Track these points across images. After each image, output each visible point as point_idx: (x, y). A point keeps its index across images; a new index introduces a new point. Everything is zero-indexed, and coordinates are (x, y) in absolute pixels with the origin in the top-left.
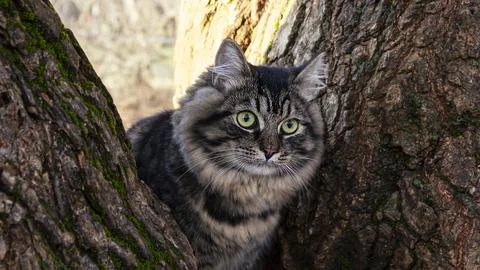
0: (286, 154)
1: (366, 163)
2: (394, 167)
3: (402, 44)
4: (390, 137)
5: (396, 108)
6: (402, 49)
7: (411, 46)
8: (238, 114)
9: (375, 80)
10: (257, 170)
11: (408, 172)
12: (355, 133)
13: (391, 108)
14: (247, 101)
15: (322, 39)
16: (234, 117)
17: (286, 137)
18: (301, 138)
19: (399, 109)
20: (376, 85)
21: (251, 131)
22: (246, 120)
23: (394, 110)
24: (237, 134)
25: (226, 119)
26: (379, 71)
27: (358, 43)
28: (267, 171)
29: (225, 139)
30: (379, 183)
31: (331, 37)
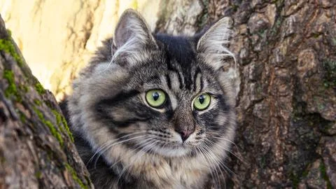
0: (202, 132)
1: (281, 135)
2: (311, 135)
3: (306, 7)
4: (304, 104)
5: (311, 74)
6: (307, 12)
7: (315, 8)
8: (147, 92)
9: (282, 48)
10: (171, 153)
11: (327, 138)
12: (266, 105)
13: (304, 74)
14: (156, 78)
15: (204, 12)
16: (143, 96)
17: (200, 113)
18: (215, 113)
19: (313, 74)
20: (284, 52)
21: (162, 111)
22: (156, 98)
23: (308, 76)
24: (147, 115)
25: (134, 99)
26: (286, 37)
27: (253, 11)
28: (182, 152)
29: (134, 121)
30: (295, 153)
31: (215, 8)
